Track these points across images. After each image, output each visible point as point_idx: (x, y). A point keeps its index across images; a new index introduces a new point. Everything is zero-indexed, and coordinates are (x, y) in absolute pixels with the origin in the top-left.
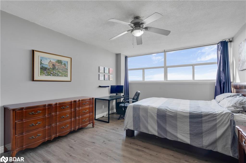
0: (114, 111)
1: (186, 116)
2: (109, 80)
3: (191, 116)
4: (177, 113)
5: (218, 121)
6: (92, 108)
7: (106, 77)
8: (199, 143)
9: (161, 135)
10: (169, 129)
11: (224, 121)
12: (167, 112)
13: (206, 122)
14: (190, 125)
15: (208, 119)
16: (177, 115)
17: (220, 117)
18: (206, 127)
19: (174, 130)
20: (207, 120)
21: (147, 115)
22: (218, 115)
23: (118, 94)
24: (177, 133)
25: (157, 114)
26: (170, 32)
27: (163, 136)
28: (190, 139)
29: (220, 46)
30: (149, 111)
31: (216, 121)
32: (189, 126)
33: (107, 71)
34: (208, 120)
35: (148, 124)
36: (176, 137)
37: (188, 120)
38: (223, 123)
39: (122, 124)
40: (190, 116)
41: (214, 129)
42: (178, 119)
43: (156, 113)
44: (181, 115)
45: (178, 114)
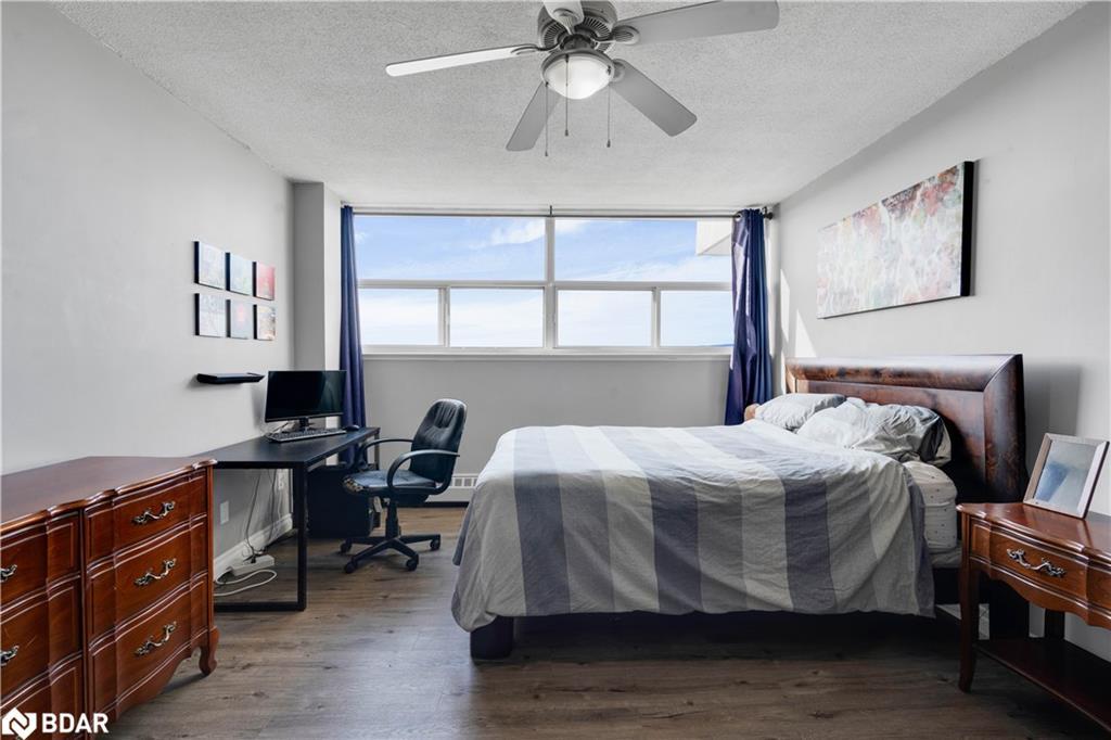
0: (283, 527)
1: (773, 499)
2: (255, 337)
3: (793, 492)
4: (739, 491)
5: (873, 497)
6: (202, 535)
7: (242, 317)
8: (823, 598)
9: (677, 603)
10: (709, 567)
11: (890, 496)
12: (700, 492)
13: (839, 509)
14: (787, 533)
15: (845, 495)
16: (740, 497)
17: (877, 482)
18: (838, 525)
19: (730, 566)
20: (841, 499)
21: (605, 521)
22: (869, 478)
23: (310, 421)
24: (741, 576)
25: (654, 507)
26: (692, 119)
27: (686, 606)
28: (790, 588)
29: (742, 227)
30: (610, 498)
31: (868, 499)
32: (783, 538)
33: (241, 280)
34: (844, 501)
35: (609, 563)
36: (743, 595)
37: (780, 512)
38: (887, 502)
39: (394, 595)
40: (787, 494)
41: (863, 529)
42: (744, 517)
43: (650, 502)
44: (756, 496)
45: (742, 494)
